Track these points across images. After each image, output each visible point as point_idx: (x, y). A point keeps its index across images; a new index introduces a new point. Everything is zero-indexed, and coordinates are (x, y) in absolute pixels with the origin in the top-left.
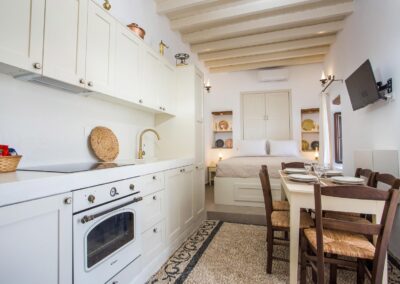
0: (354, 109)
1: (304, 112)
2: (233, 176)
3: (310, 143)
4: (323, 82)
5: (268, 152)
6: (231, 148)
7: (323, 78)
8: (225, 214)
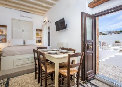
0: (57, 31)
1: (37, 30)
2: (13, 55)
3: (38, 40)
4: (44, 22)
5: (24, 44)
6: (6, 42)
7: (44, 20)
8: (10, 74)
